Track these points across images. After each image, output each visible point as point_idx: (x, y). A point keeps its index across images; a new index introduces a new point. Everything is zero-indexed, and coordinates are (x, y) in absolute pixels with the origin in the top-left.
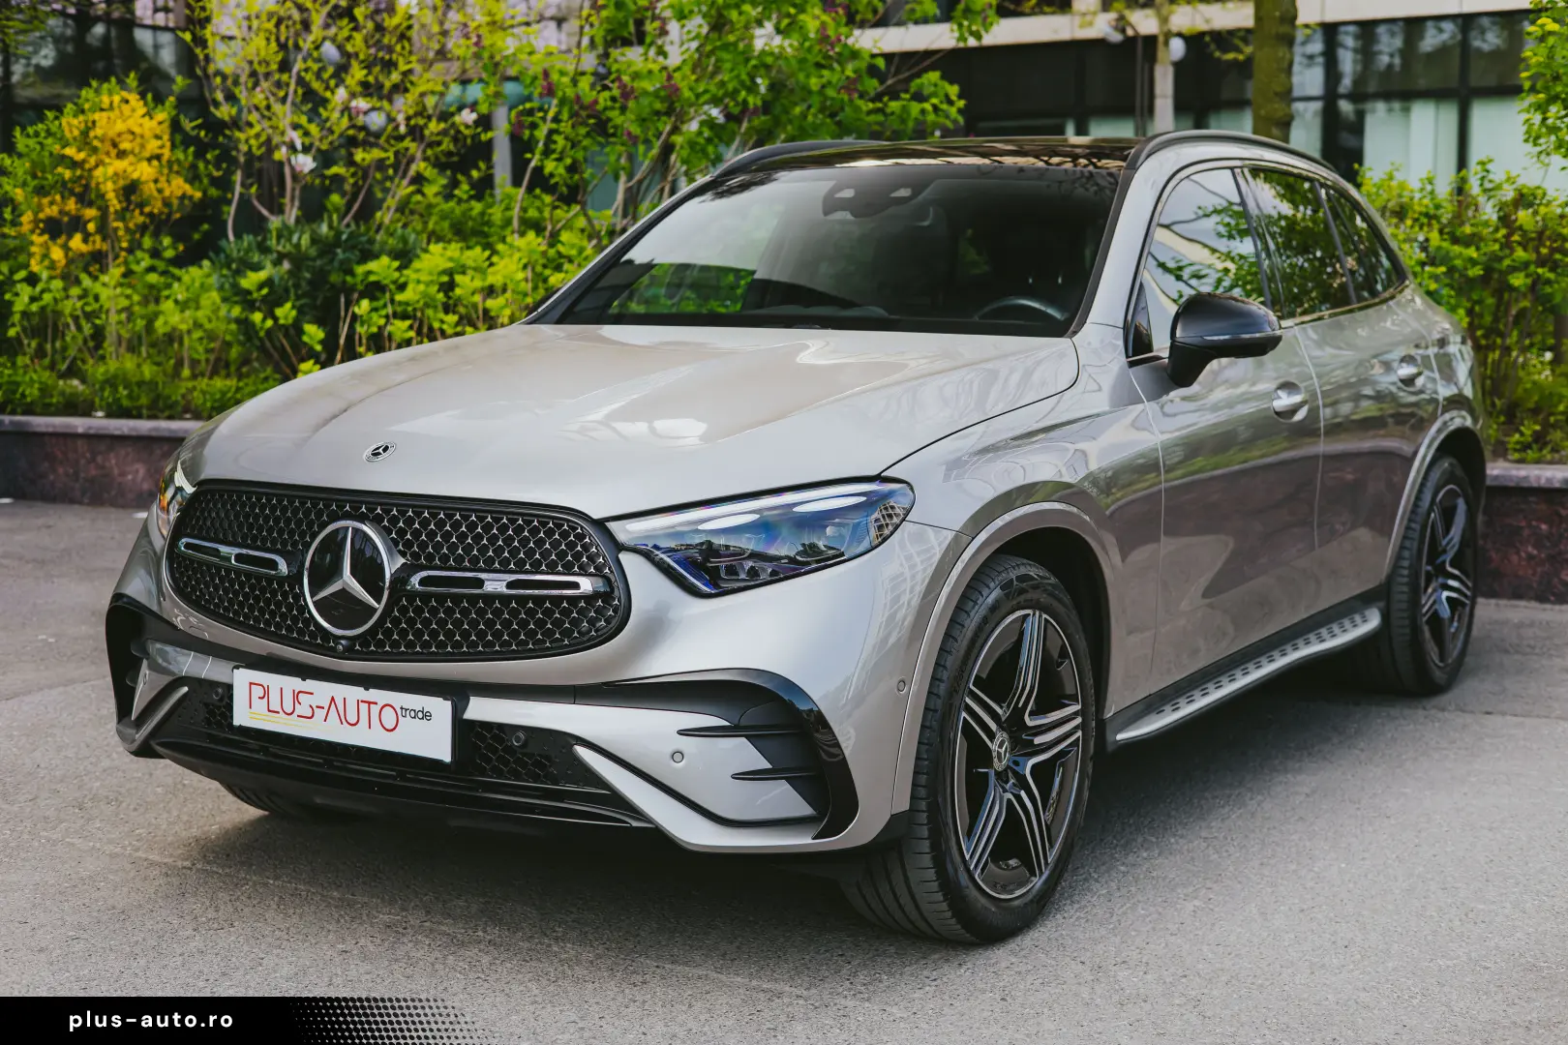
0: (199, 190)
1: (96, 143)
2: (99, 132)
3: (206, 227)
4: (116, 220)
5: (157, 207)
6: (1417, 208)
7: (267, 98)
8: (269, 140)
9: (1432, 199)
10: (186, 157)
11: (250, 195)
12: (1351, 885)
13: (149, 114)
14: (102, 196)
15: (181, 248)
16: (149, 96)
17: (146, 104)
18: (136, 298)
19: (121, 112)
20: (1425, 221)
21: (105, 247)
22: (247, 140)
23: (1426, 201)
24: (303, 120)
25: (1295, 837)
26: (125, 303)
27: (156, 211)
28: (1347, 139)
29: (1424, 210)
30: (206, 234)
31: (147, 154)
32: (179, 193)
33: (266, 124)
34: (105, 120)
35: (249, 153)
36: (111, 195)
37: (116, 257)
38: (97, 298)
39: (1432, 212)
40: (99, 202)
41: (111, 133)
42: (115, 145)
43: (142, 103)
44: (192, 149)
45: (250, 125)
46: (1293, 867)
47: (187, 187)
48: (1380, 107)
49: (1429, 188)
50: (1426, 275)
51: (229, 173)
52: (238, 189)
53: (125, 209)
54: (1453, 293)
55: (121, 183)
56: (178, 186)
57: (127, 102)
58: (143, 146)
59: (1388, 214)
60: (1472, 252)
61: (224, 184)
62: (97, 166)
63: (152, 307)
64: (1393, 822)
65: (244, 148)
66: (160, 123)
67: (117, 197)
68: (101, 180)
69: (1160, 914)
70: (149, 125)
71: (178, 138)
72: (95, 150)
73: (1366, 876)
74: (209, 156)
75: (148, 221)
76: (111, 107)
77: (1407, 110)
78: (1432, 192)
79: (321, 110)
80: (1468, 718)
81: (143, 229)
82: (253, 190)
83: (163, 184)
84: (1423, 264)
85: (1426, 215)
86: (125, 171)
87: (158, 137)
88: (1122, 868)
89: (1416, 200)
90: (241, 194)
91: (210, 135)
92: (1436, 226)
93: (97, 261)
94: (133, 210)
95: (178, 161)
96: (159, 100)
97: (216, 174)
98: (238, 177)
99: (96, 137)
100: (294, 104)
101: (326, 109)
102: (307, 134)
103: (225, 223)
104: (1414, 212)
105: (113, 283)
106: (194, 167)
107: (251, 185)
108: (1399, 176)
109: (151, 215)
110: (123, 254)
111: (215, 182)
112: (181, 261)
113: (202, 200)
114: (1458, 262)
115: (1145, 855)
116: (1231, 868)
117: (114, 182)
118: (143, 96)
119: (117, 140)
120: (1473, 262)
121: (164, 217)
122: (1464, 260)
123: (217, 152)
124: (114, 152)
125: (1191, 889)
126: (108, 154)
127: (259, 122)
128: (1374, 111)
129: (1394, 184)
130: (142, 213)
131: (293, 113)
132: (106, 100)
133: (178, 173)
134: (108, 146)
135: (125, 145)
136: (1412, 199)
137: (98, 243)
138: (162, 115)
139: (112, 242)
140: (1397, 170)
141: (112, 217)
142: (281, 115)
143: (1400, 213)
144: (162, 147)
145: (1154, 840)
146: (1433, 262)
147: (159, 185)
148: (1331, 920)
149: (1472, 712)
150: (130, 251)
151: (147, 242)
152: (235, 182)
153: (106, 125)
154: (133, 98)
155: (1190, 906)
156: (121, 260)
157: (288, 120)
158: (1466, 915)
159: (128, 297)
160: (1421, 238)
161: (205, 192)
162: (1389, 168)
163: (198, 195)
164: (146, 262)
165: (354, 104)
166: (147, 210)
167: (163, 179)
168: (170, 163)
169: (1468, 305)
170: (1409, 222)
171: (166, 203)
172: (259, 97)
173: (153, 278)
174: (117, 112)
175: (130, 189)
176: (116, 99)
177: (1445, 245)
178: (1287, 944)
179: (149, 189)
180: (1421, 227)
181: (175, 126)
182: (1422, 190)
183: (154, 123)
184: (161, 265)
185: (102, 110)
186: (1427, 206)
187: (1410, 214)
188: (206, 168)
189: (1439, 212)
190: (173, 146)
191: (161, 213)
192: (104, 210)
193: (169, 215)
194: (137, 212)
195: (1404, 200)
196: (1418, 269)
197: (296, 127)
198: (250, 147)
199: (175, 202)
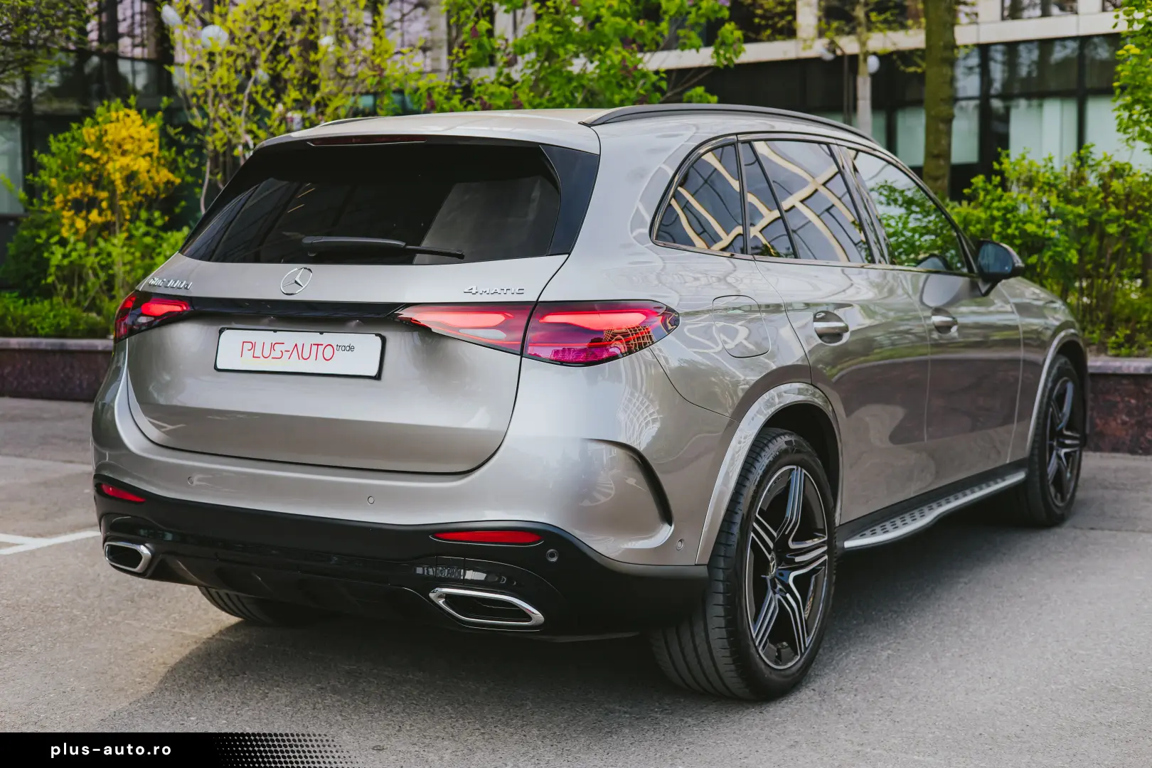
0: (179, 177)
1: (107, 145)
2: (110, 137)
3: (183, 203)
4: (122, 199)
5: (150, 190)
6: (1041, 179)
7: (228, 112)
8: (229, 141)
9: (1052, 173)
10: (170, 155)
11: (216, 181)
12: (995, 640)
13: (144, 125)
14: (112, 182)
15: (167, 218)
16: (144, 112)
17: (142, 117)
18: (138, 254)
19: (125, 123)
20: (1046, 188)
21: (114, 219)
22: (215, 141)
23: (1047, 175)
24: (254, 127)
25: (957, 610)
26: (128, 258)
27: (149, 193)
28: (997, 127)
29: (1045, 180)
30: (184, 208)
31: (142, 152)
32: (165, 180)
33: (227, 130)
34: (113, 130)
35: (215, 150)
36: (119, 183)
37: (122, 225)
38: (109, 255)
39: (1052, 182)
40: (110, 187)
41: (118, 138)
42: (120, 146)
43: (139, 117)
44: (174, 149)
45: (215, 131)
46: (956, 629)
47: (171, 177)
48: (1023, 103)
49: (1050, 165)
50: (1048, 226)
51: (201, 164)
52: (208, 176)
53: (127, 192)
54: (1066, 238)
55: (125, 173)
56: (164, 175)
57: (128, 116)
58: (140, 148)
59: (1021, 184)
60: (1080, 210)
61: (198, 173)
62: (107, 162)
63: (147, 261)
64: (1024, 599)
65: (211, 147)
66: (152, 131)
67: (122, 183)
68: (111, 171)
69: (865, 659)
70: (144, 133)
71: (164, 141)
72: (106, 150)
73: (1004, 634)
74: (186, 153)
75: (144, 200)
76: (118, 120)
77: (1041, 106)
78: (1052, 168)
79: (266, 120)
80: (1078, 532)
81: (139, 206)
82: (219, 177)
83: (153, 173)
84: (1046, 218)
85: (1049, 184)
86: (128, 165)
87: (151, 140)
88: (840, 631)
89: (1041, 174)
90: (210, 180)
91: (188, 139)
92: (1055, 192)
93: (106, 229)
94: (132, 193)
95: (164, 158)
96: (151, 113)
97: (192, 166)
98: (207, 168)
99: (107, 141)
100: (247, 115)
101: (269, 118)
102: (256, 137)
103: (199, 200)
104: (1039, 181)
105: (121, 244)
106: (175, 161)
107: (217, 174)
108: (1029, 157)
109: (145, 195)
110: (127, 224)
111: (190, 171)
112: (166, 228)
113: (180, 185)
114: (1070, 217)
115: (855, 622)
116: (913, 630)
117: (121, 173)
118: (140, 112)
119: (122, 143)
120: (1081, 216)
121: (154, 197)
122: (1074, 215)
123: (192, 151)
124: (119, 151)
125: (885, 643)
126: (115, 153)
127: (222, 128)
128: (1017, 107)
129: (1025, 163)
130: (138, 194)
131: (246, 122)
132: (114, 115)
133: (164, 165)
134: (115, 147)
135: (128, 147)
136: (1038, 172)
137: (109, 216)
138: (154, 125)
139: (119, 215)
140: (1029, 152)
141: (119, 197)
142: (238, 124)
143: (1030, 183)
144: (153, 147)
145: (861, 613)
146: (1053, 217)
147: (151, 174)
148: (980, 661)
149: (1081, 529)
150: (132, 221)
151: (144, 215)
152: (205, 172)
153: (114, 132)
154: (133, 113)
155: (885, 654)
156: (124, 228)
157: (243, 128)
158: (1071, 657)
159: (133, 254)
160: (1045, 200)
161: (183, 179)
162: (1022, 152)
163: (178, 181)
164: (143, 229)
165: (289, 115)
166: (142, 192)
167: (153, 171)
168: (158, 158)
169: (1079, 247)
170: (1035, 190)
171: (156, 187)
172: (222, 111)
173: (148, 240)
174: (122, 122)
175: (131, 177)
176: (121, 114)
177: (1062, 205)
178: (950, 676)
179: (143, 177)
180: (1044, 193)
181: (163, 132)
182: (1045, 166)
183: (147, 131)
184: (153, 231)
185: (111, 122)
186: (1048, 178)
187: (1036, 183)
188: (184, 161)
189: (1058, 182)
190: (161, 148)
191: (152, 194)
192: (113, 193)
193: (158, 196)
194: (135, 194)
195: (1034, 173)
196: (1042, 222)
197: (249, 132)
198: (215, 147)
199: (162, 186)
